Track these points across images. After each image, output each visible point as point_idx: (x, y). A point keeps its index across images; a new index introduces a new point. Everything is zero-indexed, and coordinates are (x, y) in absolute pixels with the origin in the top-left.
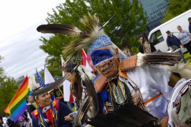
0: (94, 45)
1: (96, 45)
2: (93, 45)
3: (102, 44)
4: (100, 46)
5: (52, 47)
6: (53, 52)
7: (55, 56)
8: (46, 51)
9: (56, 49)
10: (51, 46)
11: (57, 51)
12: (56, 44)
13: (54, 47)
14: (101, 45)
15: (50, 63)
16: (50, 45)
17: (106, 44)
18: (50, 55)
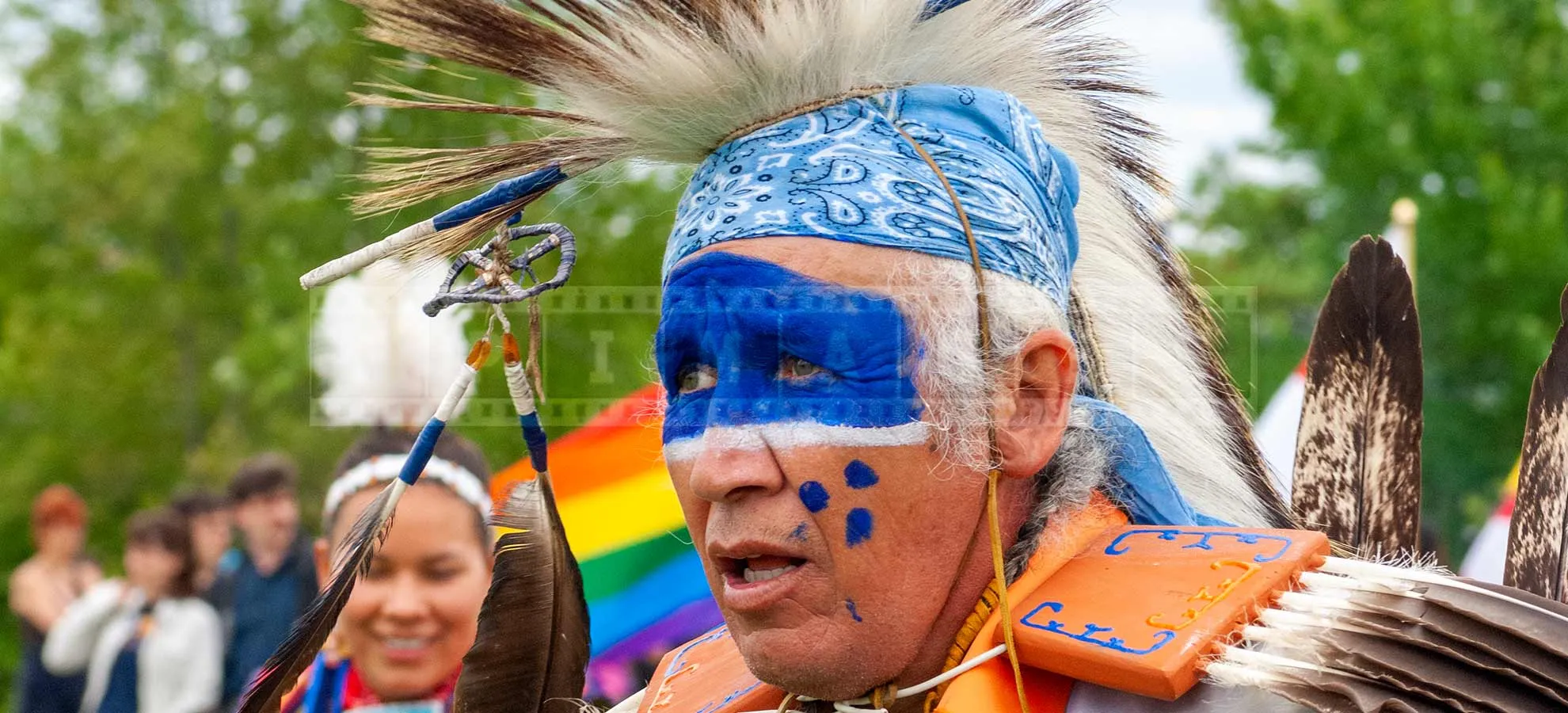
0: (746, 178)
1: (764, 189)
2: (737, 170)
3: (837, 205)
4: (807, 218)
5: (1349, 63)
6: (1329, 128)
7: (1334, 172)
8: (1261, 76)
9: (1374, 108)
10: (1346, 45)
11: (1381, 131)
12: (1409, 52)
13: (1370, 71)
14: (826, 213)
15: (1236, 224)
16: (1336, 29)
17: (895, 220)
18: (1278, 139)
